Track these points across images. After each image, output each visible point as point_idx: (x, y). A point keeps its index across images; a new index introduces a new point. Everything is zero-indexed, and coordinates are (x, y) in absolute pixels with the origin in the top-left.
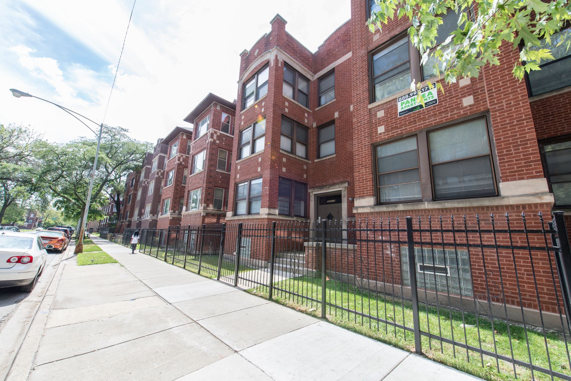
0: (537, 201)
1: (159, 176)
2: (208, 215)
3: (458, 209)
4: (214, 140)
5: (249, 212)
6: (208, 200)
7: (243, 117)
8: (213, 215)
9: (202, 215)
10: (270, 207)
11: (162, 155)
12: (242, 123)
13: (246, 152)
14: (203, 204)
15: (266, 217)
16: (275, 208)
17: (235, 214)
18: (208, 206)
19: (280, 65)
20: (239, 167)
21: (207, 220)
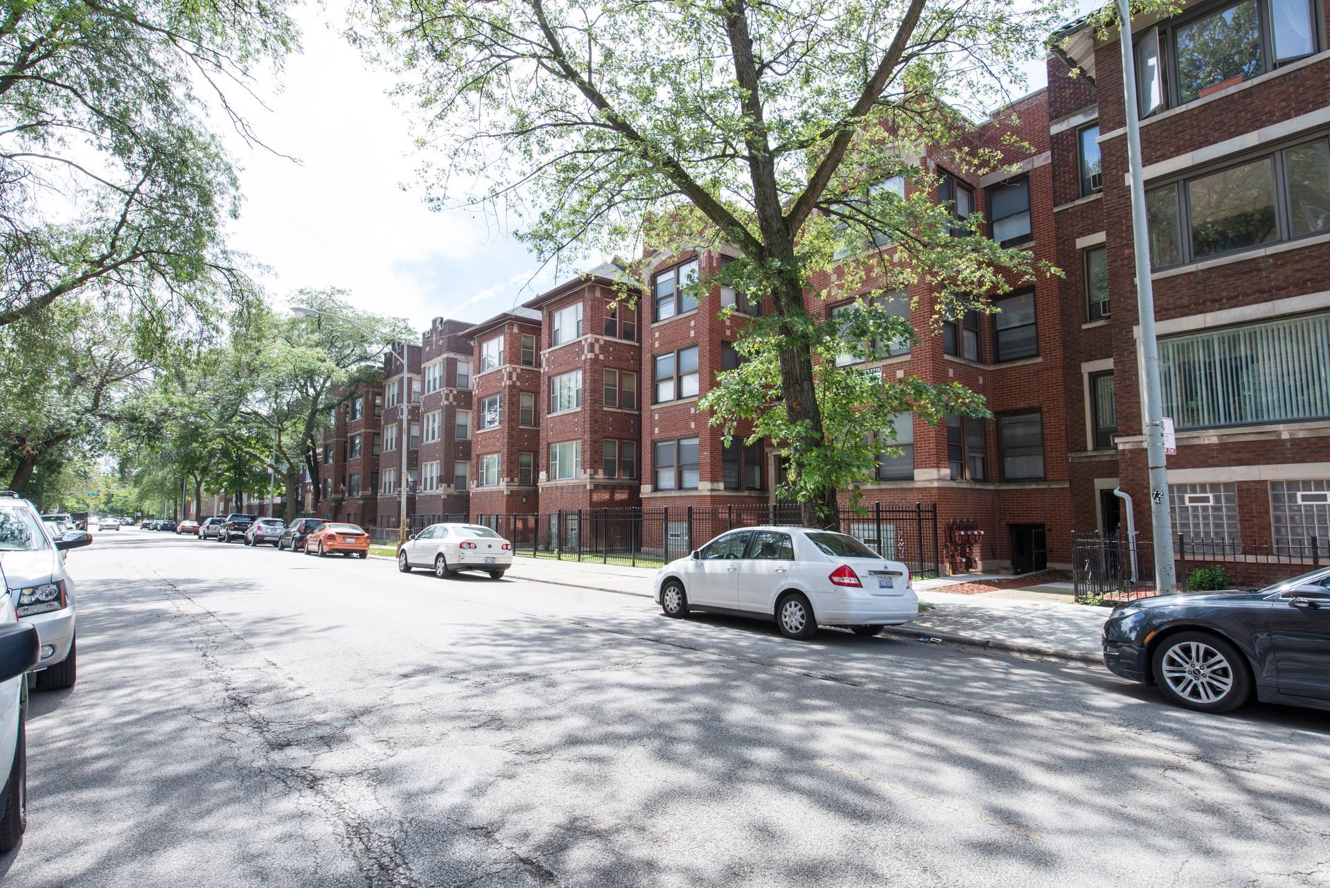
0: (930, 485)
1: (451, 403)
2: (597, 487)
3: (890, 489)
4: (596, 355)
5: (680, 486)
6: (595, 462)
7: (657, 335)
8: (605, 487)
9: (588, 487)
10: (713, 480)
11: (452, 355)
12: (657, 344)
13: (666, 392)
14: (588, 471)
15: (709, 493)
16: (717, 481)
17: (656, 489)
18: (596, 472)
19: (715, 265)
20: (657, 417)
21: (596, 497)
